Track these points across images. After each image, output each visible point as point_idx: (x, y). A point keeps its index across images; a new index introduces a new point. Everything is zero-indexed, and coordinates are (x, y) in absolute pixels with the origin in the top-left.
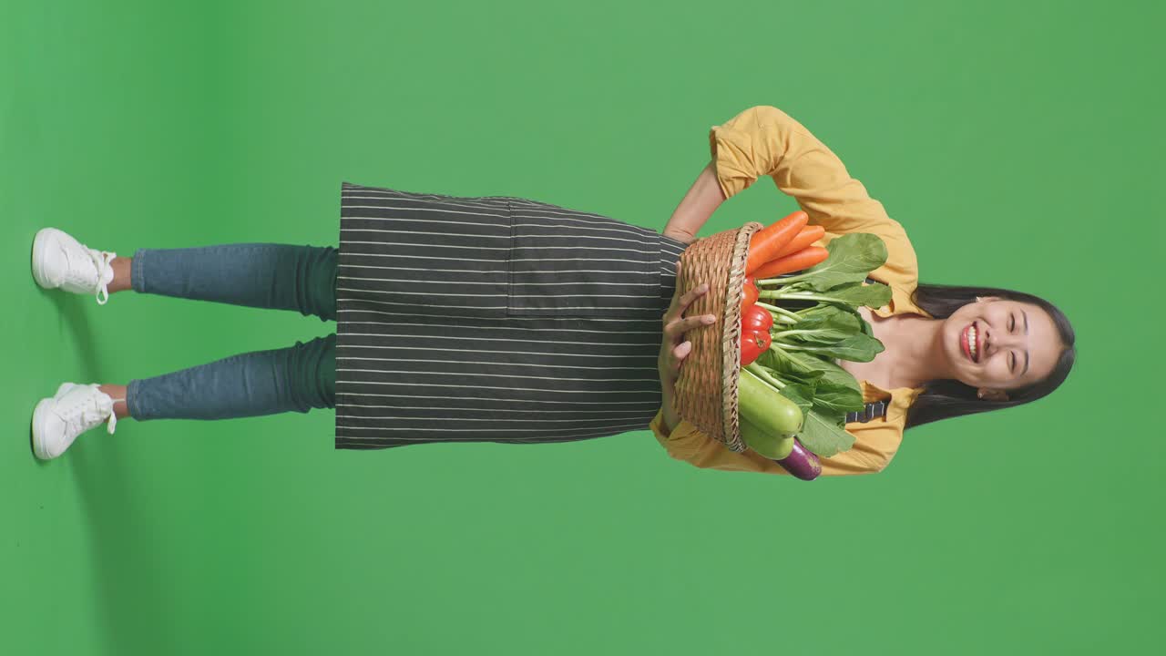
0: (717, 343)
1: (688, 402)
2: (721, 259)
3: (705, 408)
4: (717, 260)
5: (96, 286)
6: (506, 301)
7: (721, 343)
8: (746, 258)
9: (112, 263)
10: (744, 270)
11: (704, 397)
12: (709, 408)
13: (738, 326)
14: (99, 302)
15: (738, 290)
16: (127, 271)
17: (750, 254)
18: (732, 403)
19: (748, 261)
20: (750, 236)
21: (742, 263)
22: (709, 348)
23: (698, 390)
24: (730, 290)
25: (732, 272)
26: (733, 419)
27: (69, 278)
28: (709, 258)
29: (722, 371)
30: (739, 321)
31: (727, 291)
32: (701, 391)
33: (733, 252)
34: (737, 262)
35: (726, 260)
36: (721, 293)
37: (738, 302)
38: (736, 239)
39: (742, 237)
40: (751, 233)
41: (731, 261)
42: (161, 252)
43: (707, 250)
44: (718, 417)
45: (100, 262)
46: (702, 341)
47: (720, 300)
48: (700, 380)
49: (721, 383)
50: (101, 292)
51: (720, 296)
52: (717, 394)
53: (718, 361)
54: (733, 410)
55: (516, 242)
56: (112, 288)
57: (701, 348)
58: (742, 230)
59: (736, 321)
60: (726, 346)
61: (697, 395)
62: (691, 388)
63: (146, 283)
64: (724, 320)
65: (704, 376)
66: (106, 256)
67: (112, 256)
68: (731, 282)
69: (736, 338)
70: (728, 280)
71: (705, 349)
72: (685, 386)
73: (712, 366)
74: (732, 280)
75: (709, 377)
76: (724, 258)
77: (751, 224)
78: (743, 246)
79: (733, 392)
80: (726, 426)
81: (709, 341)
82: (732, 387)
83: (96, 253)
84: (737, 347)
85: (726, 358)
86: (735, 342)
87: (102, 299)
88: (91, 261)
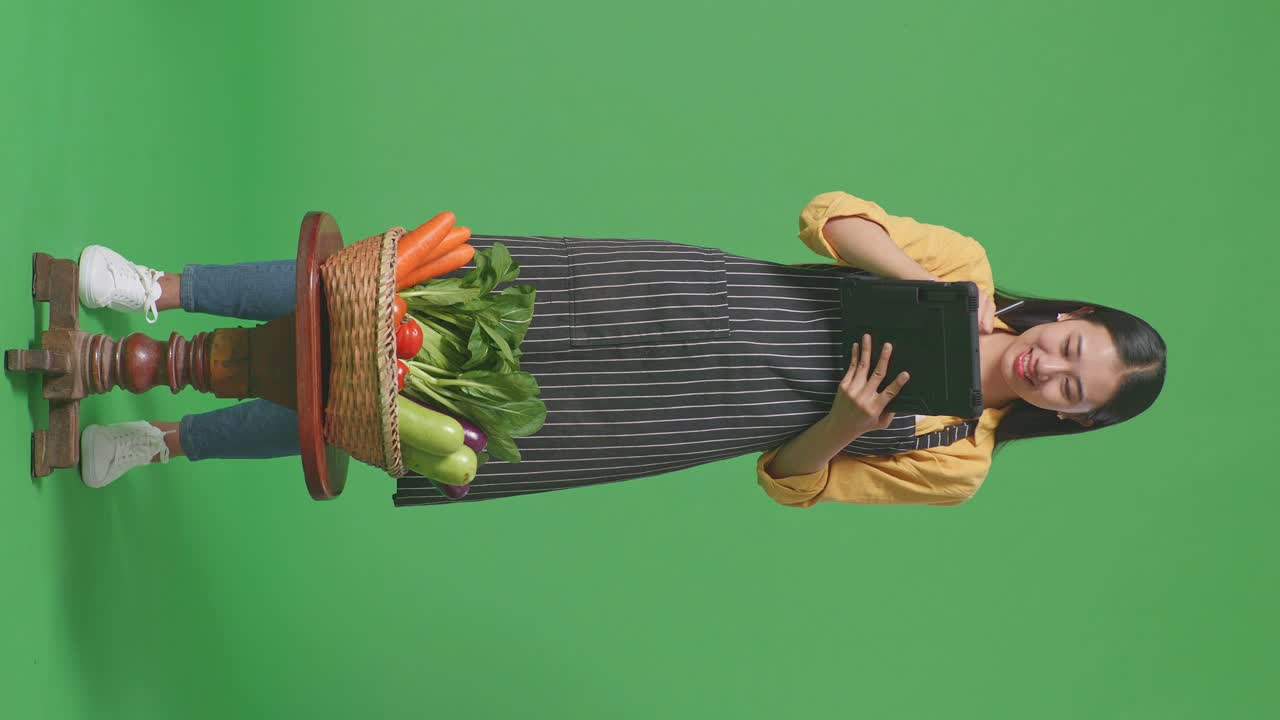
0: (371, 358)
1: (342, 427)
2: (367, 268)
3: (362, 431)
4: (362, 270)
5: (144, 304)
6: (569, 332)
7: (375, 358)
8: (394, 265)
9: (160, 280)
10: (394, 277)
11: (360, 420)
12: (366, 433)
13: (392, 339)
14: (150, 321)
15: (389, 300)
16: (175, 289)
17: (399, 261)
18: (392, 424)
19: (398, 268)
20: (396, 242)
21: (390, 271)
22: (362, 366)
23: (353, 413)
24: (381, 300)
25: (381, 281)
26: (394, 441)
27: (116, 298)
28: (354, 269)
29: (379, 390)
30: (393, 334)
31: (377, 302)
32: (356, 414)
33: (380, 259)
34: (385, 269)
35: (374, 268)
36: (371, 305)
37: (391, 313)
38: (382, 246)
39: (388, 242)
40: (397, 239)
41: (379, 270)
42: (212, 268)
43: (351, 259)
44: (377, 440)
45: (147, 279)
46: (353, 358)
47: (370, 313)
48: (355, 401)
49: (378, 402)
50: (150, 310)
51: (370, 309)
52: (375, 415)
53: (373, 381)
54: (394, 431)
55: (574, 271)
56: (162, 306)
57: (353, 365)
58: (386, 236)
59: (390, 334)
60: (381, 362)
61: (353, 419)
62: (345, 412)
63: (196, 303)
64: (376, 334)
65: (359, 399)
66: (153, 274)
67: (160, 274)
68: (381, 292)
69: (391, 352)
70: (378, 290)
71: (357, 366)
72: (338, 410)
73: (367, 385)
74: (382, 290)
75: (364, 397)
76: (371, 266)
77: (397, 229)
78: (390, 252)
79: (393, 411)
80: (386, 449)
81: (361, 358)
82: (391, 406)
83: (143, 269)
84: (394, 362)
85: (382, 375)
86: (390, 357)
87: (152, 318)
88: (138, 279)
